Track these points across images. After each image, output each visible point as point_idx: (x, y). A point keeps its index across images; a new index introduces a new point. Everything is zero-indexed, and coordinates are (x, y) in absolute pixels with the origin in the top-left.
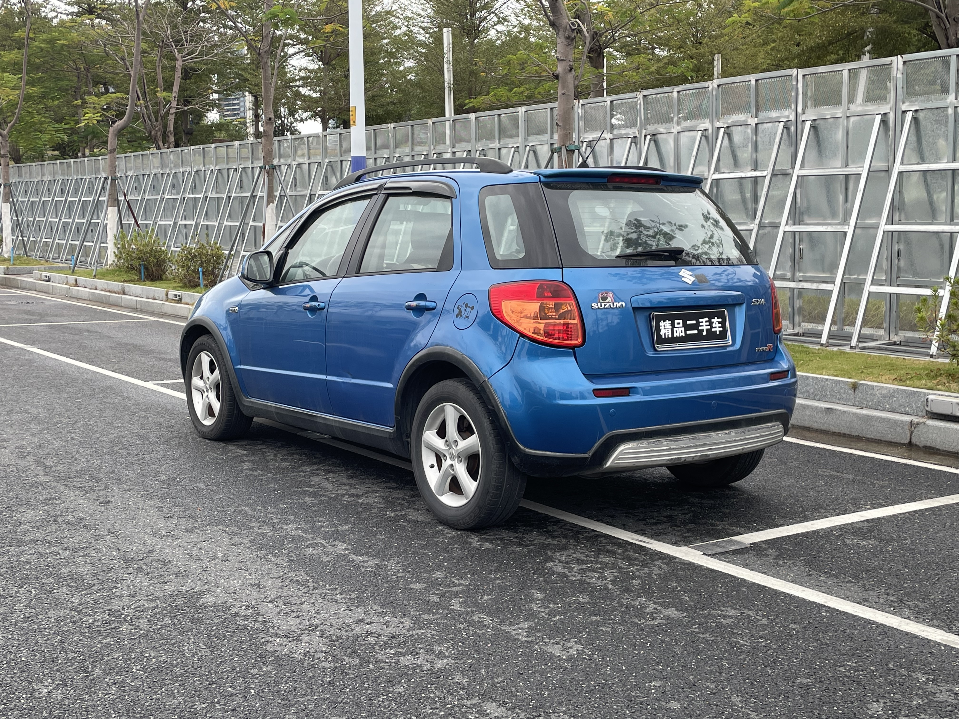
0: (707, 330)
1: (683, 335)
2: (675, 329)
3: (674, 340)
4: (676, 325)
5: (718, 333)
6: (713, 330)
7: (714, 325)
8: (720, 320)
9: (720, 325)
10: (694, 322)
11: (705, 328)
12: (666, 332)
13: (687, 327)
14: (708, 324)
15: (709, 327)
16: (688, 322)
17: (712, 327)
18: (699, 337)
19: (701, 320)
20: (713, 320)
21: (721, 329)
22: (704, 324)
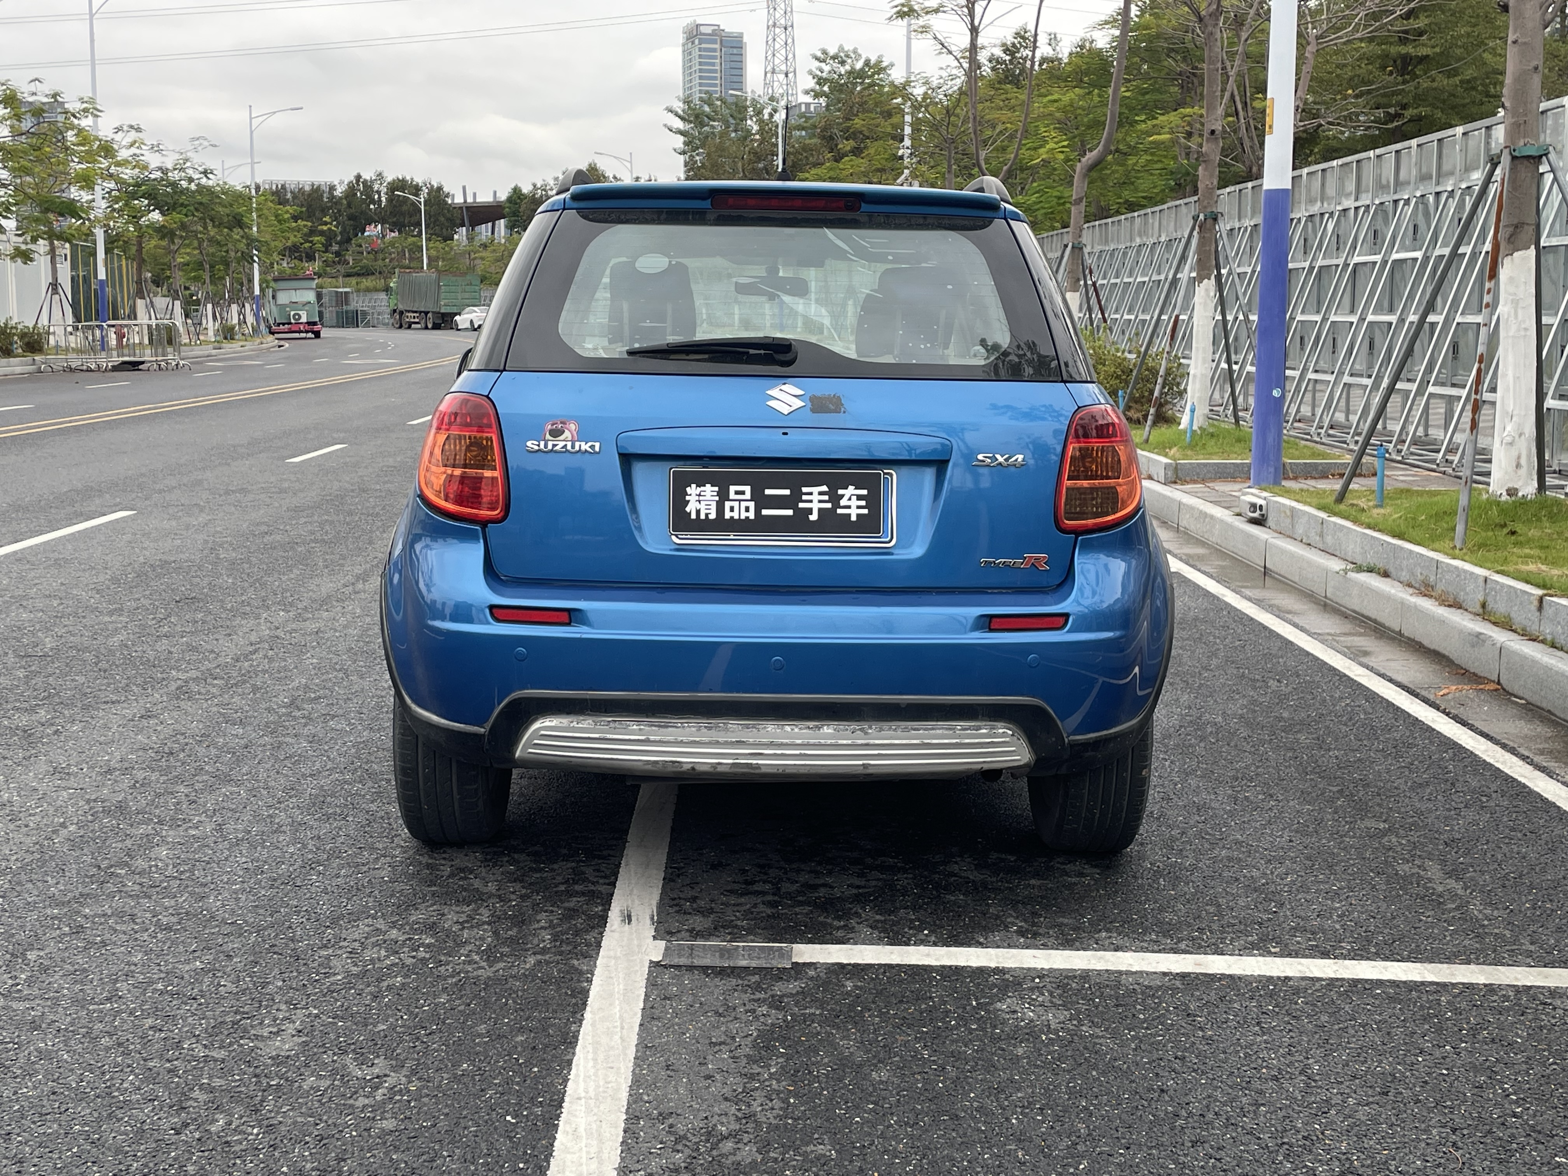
0: (820, 510)
1: (751, 514)
2: (728, 504)
3: (721, 525)
4: (732, 496)
5: (854, 518)
8: (864, 492)
11: (815, 506)
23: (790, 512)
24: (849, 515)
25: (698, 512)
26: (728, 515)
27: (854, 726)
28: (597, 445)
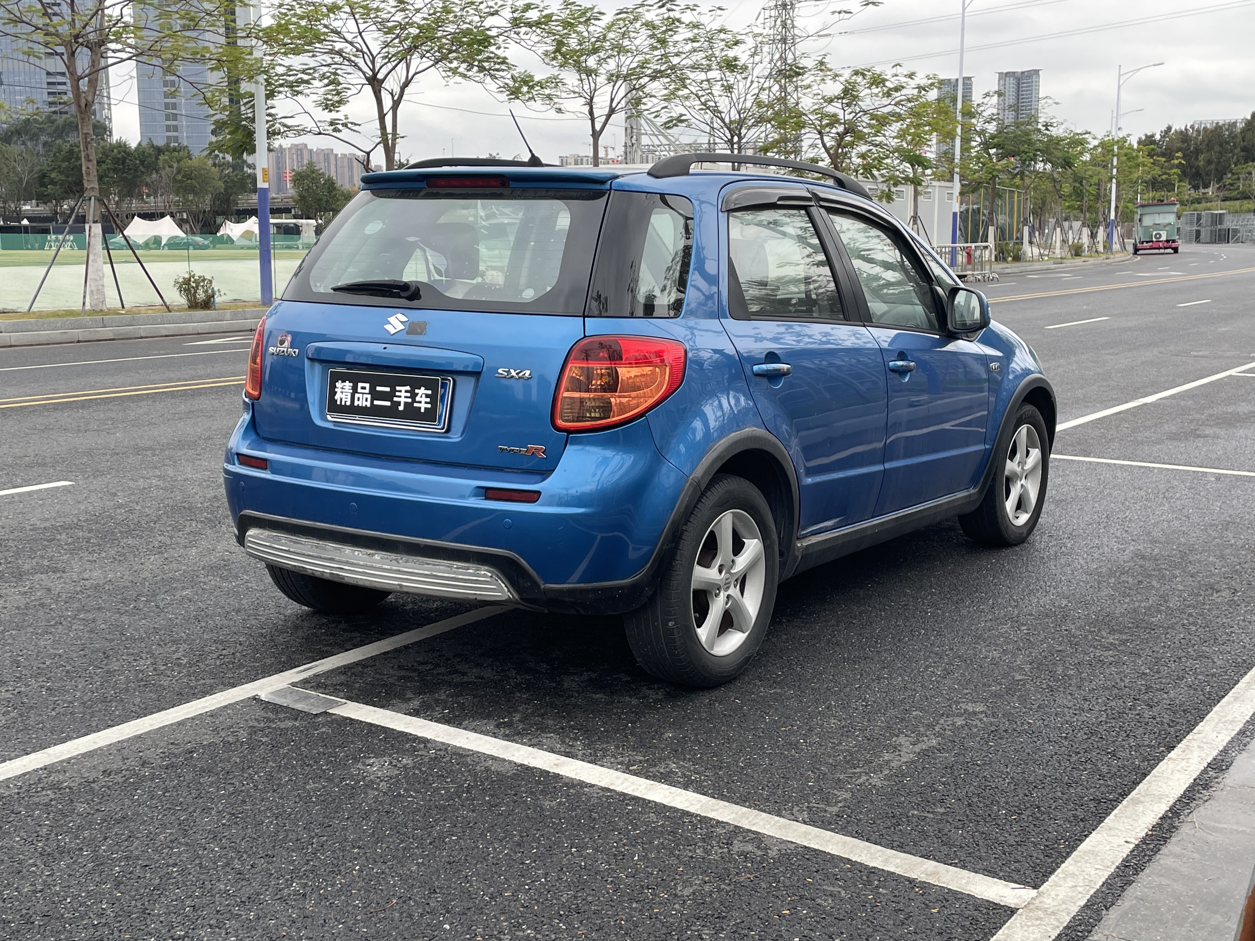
0: (405, 403)
2: (357, 395)
4: (359, 390)
5: (423, 410)
6: (416, 405)
7: (418, 399)
9: (428, 400)
10: (387, 389)
11: (403, 400)
12: (343, 396)
13: (375, 395)
14: (409, 395)
15: (410, 400)
16: (378, 388)
17: (414, 401)
18: (392, 412)
19: (398, 388)
20: (417, 391)
21: (429, 406)
22: (403, 394)
23: (388, 404)
24: (420, 408)
25: (341, 399)
26: (356, 403)
27: (393, 556)
28: (297, 351)
